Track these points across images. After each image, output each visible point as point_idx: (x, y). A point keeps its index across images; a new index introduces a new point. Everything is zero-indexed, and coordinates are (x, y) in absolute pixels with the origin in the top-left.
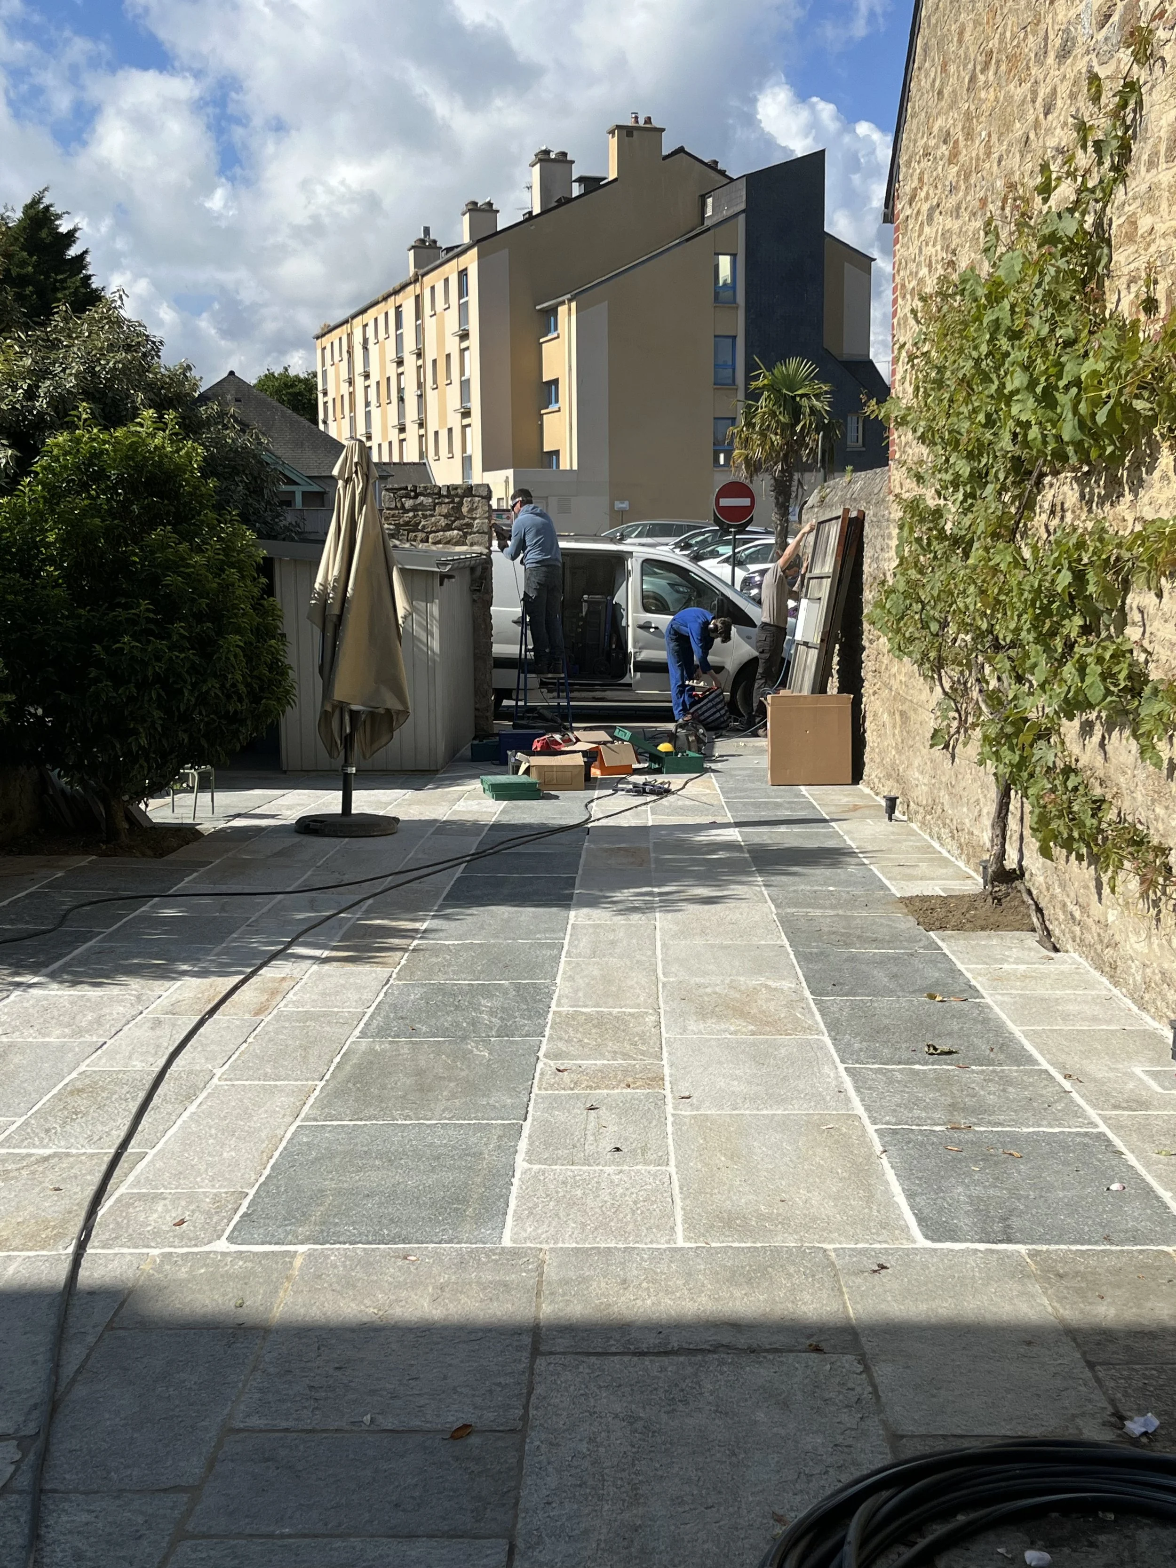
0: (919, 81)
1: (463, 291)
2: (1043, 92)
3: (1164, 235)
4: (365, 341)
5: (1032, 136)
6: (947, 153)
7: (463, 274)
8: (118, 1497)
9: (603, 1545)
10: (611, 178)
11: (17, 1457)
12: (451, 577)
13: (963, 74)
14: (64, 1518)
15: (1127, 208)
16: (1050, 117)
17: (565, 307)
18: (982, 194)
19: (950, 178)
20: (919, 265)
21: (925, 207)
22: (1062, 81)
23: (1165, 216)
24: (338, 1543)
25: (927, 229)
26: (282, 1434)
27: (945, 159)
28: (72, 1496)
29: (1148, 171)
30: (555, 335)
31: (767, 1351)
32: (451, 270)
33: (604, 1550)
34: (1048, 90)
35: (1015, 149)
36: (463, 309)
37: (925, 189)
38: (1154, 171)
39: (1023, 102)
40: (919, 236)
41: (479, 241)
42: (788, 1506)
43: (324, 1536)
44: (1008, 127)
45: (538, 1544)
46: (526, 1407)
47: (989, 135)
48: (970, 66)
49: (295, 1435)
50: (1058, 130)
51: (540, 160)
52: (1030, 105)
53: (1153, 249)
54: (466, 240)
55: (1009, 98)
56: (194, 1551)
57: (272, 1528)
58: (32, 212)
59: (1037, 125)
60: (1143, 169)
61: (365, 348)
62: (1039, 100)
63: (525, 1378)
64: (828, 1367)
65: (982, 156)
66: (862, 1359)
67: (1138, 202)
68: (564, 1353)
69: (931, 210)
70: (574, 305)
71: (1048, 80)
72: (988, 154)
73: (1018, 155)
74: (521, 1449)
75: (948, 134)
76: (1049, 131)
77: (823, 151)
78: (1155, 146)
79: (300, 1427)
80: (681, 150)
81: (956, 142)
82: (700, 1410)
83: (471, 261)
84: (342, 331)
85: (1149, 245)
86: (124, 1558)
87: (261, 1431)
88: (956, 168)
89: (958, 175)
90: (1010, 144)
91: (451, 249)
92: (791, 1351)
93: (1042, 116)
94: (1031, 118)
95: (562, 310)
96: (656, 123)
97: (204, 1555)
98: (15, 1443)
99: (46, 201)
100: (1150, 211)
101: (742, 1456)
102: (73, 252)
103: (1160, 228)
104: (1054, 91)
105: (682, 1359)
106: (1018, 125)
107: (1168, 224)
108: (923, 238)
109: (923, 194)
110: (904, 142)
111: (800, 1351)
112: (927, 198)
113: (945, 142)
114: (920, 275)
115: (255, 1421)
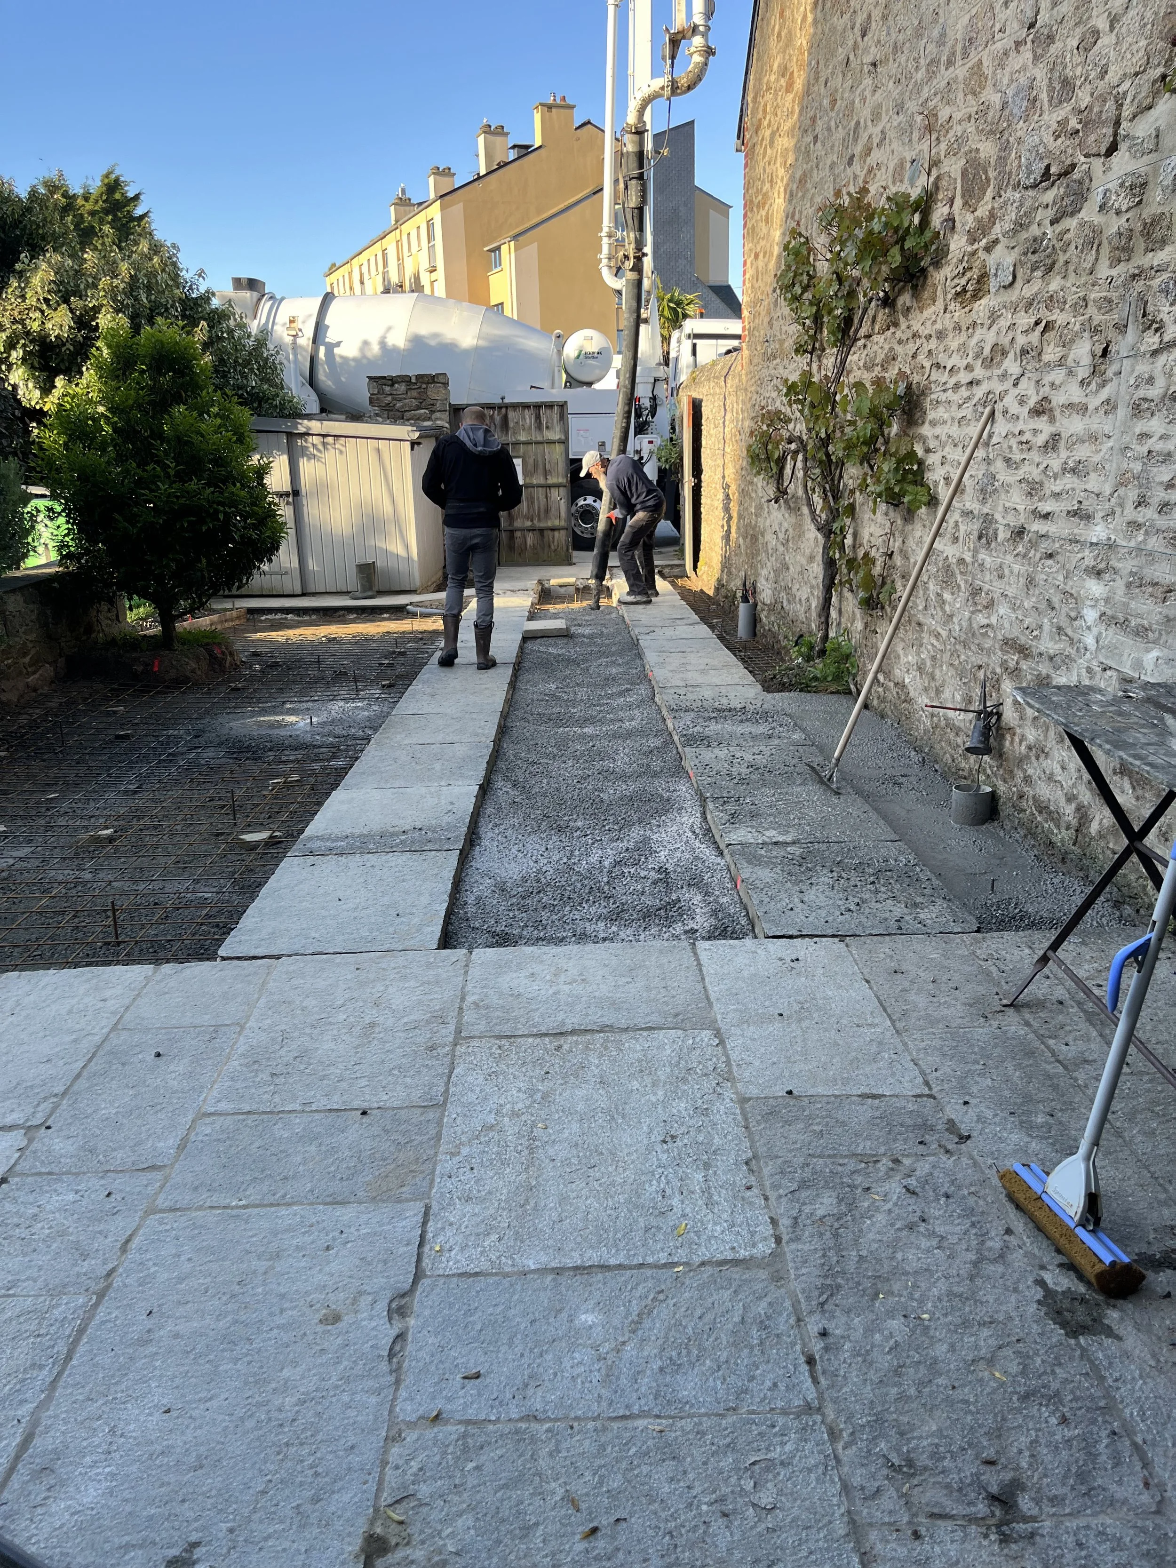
0: (762, 29)
1: (430, 237)
2: (860, 19)
3: (960, 122)
4: (362, 275)
5: (852, 57)
6: (784, 84)
7: (430, 224)
8: (102, 1177)
9: (503, 1204)
10: (537, 146)
11: (24, 1144)
12: (419, 444)
13: (796, 16)
14: (55, 1198)
15: (930, 103)
16: (866, 39)
17: (506, 246)
18: (812, 113)
19: (787, 104)
20: (763, 182)
21: (768, 133)
22: (875, 7)
23: (961, 105)
24: (283, 1211)
25: (769, 151)
26: (245, 1116)
27: (783, 90)
28: (64, 1178)
29: (947, 69)
30: (499, 269)
31: (642, 1029)
32: (420, 219)
33: (504, 1209)
34: (865, 16)
35: (839, 71)
36: (431, 249)
37: (768, 118)
38: (951, 69)
39: (844, 31)
40: (764, 157)
41: (441, 197)
42: (656, 1163)
43: (272, 1205)
44: (833, 53)
45: (449, 1205)
46: (447, 1084)
47: (818, 63)
48: (802, 9)
49: (256, 1116)
50: (873, 48)
51: (485, 132)
52: (850, 31)
53: (951, 133)
54: (432, 196)
55: (833, 29)
56: (161, 1224)
57: (228, 1201)
58: (106, 181)
59: (855, 47)
60: (943, 68)
61: (362, 283)
62: (858, 26)
63: (447, 1060)
64: (691, 1042)
65: (812, 82)
66: (718, 1033)
67: (939, 96)
68: (480, 1037)
69: (773, 134)
70: (512, 243)
71: (864, 8)
72: (817, 79)
73: (840, 75)
74: (440, 1124)
75: (786, 68)
76: (866, 50)
77: (693, 121)
78: (953, 47)
79: (261, 1110)
80: (589, 123)
81: (792, 73)
82: (586, 1082)
83: (435, 212)
84: (344, 270)
85: (947, 132)
86: (100, 1232)
87: (228, 1114)
88: (792, 96)
89: (794, 102)
90: (835, 67)
91: (420, 204)
92: (662, 1029)
93: (859, 39)
94: (851, 43)
95: (504, 248)
96: (569, 101)
97: (168, 1227)
98: (23, 1131)
99: (118, 172)
100: (948, 103)
101: (620, 1121)
102: (138, 212)
103: (957, 116)
104: (869, 16)
105: (575, 1038)
106: (840, 50)
107: (964, 111)
108: (767, 159)
109: (766, 123)
110: (751, 83)
111: (669, 1028)
112: (769, 125)
113: (783, 76)
114: (764, 190)
115: (223, 1106)
